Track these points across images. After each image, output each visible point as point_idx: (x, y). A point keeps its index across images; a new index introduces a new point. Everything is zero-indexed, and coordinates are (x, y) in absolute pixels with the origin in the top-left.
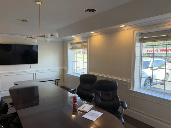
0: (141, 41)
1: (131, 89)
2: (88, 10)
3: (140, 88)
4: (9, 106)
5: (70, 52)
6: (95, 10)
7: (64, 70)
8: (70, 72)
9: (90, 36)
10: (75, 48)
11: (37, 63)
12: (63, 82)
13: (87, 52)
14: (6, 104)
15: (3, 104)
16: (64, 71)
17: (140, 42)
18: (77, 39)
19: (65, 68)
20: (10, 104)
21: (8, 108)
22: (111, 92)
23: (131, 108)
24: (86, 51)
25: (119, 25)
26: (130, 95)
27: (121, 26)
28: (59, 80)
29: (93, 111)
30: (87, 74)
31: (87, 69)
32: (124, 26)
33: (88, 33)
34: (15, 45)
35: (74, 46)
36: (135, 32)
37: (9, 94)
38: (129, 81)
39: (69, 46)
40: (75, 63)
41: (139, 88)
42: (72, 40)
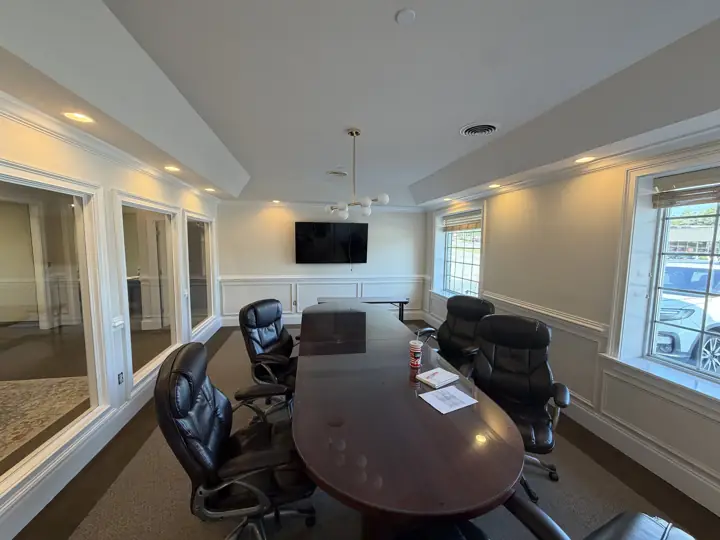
0: (658, 202)
1: (609, 355)
2: (472, 130)
3: (648, 355)
4: (295, 342)
5: (439, 236)
6: (490, 128)
7: (424, 280)
8: (437, 288)
9: (489, 197)
10: (453, 229)
11: (365, 261)
12: (422, 309)
13: (480, 237)
14: (291, 337)
15: (285, 337)
16: (424, 285)
17: (655, 206)
18: (457, 203)
19: (428, 277)
20: (297, 338)
21: (293, 346)
22: (527, 351)
23: (603, 412)
24: (478, 236)
25: (571, 158)
26: (605, 371)
27: (578, 161)
28: (406, 303)
29: (452, 389)
30: (477, 296)
31: (480, 283)
32: (592, 159)
33: (483, 187)
34: (335, 224)
35: (451, 223)
36: (634, 175)
37: (300, 322)
38: (602, 330)
39: (439, 224)
40: (453, 264)
41: (642, 357)
42: (447, 207)
